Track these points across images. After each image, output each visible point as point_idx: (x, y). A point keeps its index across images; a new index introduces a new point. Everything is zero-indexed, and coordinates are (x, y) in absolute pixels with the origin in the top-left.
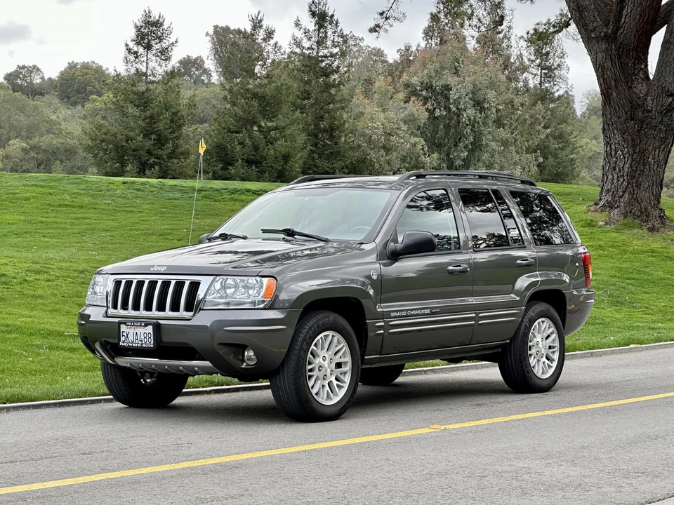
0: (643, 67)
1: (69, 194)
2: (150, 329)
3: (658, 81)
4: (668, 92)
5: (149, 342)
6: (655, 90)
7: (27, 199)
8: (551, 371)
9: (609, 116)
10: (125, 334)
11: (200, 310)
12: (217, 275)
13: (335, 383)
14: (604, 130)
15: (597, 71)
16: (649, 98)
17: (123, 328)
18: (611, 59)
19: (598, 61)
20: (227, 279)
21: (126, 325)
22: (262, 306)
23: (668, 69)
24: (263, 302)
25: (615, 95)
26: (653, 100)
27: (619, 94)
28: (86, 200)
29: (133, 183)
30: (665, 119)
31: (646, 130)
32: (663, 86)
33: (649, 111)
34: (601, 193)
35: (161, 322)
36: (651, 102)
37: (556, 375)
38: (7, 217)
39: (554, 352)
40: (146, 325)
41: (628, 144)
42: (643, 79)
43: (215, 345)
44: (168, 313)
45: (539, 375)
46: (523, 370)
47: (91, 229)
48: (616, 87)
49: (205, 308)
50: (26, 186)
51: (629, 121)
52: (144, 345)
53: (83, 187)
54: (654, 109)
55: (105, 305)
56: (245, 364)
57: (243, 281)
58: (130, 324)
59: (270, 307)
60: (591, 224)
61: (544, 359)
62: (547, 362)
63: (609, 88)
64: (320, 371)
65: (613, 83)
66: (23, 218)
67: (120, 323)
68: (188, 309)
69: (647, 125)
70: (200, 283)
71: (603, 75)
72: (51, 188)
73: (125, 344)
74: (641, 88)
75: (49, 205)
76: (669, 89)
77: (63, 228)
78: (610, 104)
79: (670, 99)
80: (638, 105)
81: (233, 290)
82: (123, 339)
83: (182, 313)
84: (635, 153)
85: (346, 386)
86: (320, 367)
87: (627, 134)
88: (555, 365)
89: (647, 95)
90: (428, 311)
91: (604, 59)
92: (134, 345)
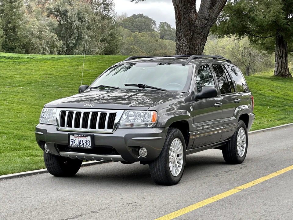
0: (194, 6)
2: (89, 138)
3: (201, 13)
4: (205, 18)
5: (89, 145)
6: (200, 17)
8: (243, 153)
9: (180, 28)
10: (73, 141)
11: (117, 128)
12: (125, 110)
13: (177, 164)
14: (177, 34)
15: (175, 8)
16: (197, 21)
17: (72, 137)
18: (182, 2)
19: (176, 3)
20: (130, 112)
21: (73, 136)
22: (151, 126)
23: (205, 8)
24: (151, 124)
25: (183, 18)
26: (199, 22)
27: (184, 18)
31: (196, 35)
32: (203, 15)
33: (197, 27)
35: (95, 134)
36: (198, 23)
37: (245, 155)
39: (244, 144)
40: (87, 136)
41: (188, 41)
42: (194, 12)
43: (127, 147)
44: (97, 129)
45: (240, 155)
46: (235, 153)
48: (183, 15)
49: (119, 127)
51: (188, 30)
52: (85, 147)
54: (199, 26)
55: (56, 124)
56: (139, 157)
57: (139, 112)
58: (76, 135)
59: (155, 127)
61: (241, 147)
62: (242, 149)
63: (180, 15)
64: (172, 159)
65: (182, 13)
67: (69, 135)
68: (109, 127)
69: (196, 33)
70: (116, 114)
71: (178, 10)
73: (72, 146)
74: (193, 16)
76: (206, 17)
78: (181, 23)
79: (206, 22)
80: (192, 23)
81: (133, 118)
82: (71, 143)
83: (106, 130)
84: (191, 45)
85: (181, 166)
86: (173, 157)
87: (187, 36)
88: (244, 150)
89: (196, 19)
90: (209, 126)
91: (179, 2)
92: (79, 146)
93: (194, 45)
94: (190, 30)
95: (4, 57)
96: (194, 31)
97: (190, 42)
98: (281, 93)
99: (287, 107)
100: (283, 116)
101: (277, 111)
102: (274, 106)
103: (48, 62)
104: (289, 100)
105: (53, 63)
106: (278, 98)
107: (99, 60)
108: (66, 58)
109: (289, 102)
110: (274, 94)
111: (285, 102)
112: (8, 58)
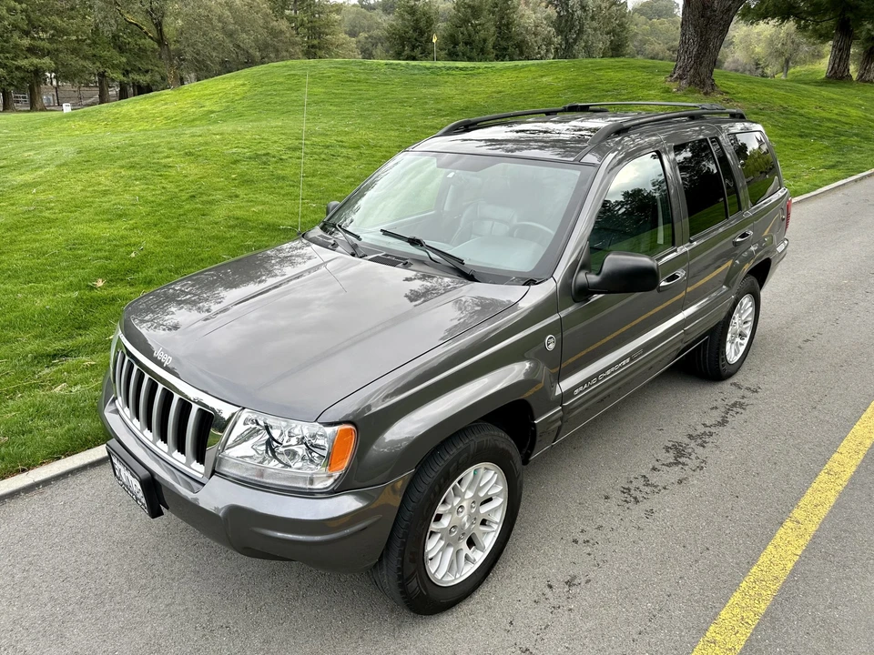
1: (354, 73)
7: (329, 77)
14: (682, 24)
28: (363, 76)
29: (391, 64)
30: (725, 17)
34: (675, 69)
38: (315, 90)
47: (360, 99)
50: (330, 68)
53: (363, 67)
60: (668, 91)
66: (323, 90)
72: (345, 69)
75: (341, 81)
77: (344, 98)
93: (707, 41)
94: (703, 17)
95: (457, 68)
96: (709, 19)
97: (702, 36)
98: (836, 111)
99: (843, 138)
100: (835, 159)
101: (827, 147)
102: (822, 137)
103: (508, 73)
104: (847, 124)
105: (514, 74)
106: (830, 120)
107: (574, 67)
108: (533, 65)
109: (847, 127)
110: (824, 114)
111: (841, 128)
112: (461, 69)
